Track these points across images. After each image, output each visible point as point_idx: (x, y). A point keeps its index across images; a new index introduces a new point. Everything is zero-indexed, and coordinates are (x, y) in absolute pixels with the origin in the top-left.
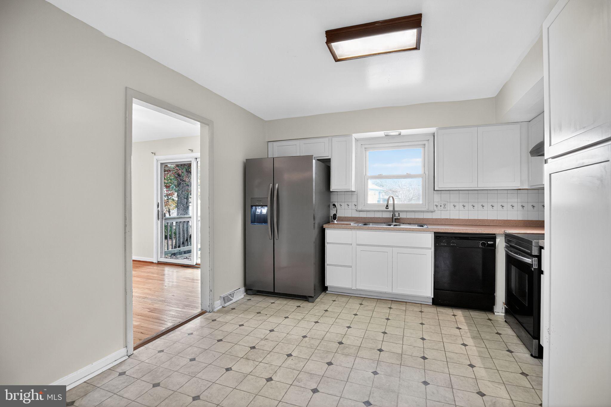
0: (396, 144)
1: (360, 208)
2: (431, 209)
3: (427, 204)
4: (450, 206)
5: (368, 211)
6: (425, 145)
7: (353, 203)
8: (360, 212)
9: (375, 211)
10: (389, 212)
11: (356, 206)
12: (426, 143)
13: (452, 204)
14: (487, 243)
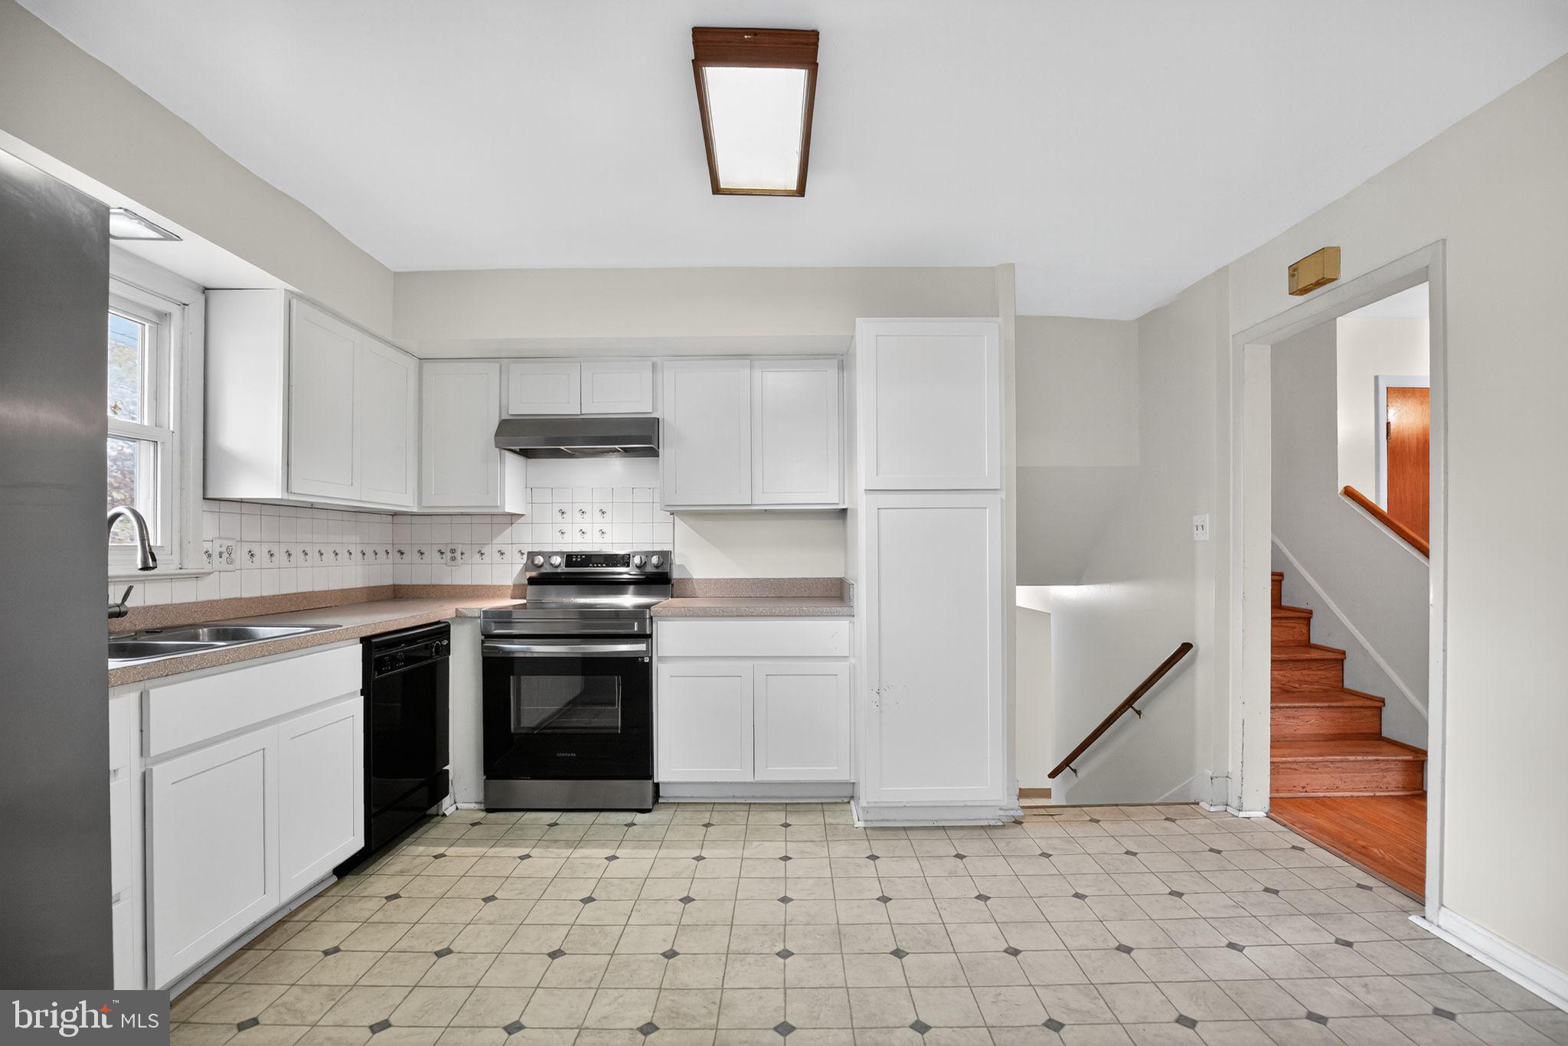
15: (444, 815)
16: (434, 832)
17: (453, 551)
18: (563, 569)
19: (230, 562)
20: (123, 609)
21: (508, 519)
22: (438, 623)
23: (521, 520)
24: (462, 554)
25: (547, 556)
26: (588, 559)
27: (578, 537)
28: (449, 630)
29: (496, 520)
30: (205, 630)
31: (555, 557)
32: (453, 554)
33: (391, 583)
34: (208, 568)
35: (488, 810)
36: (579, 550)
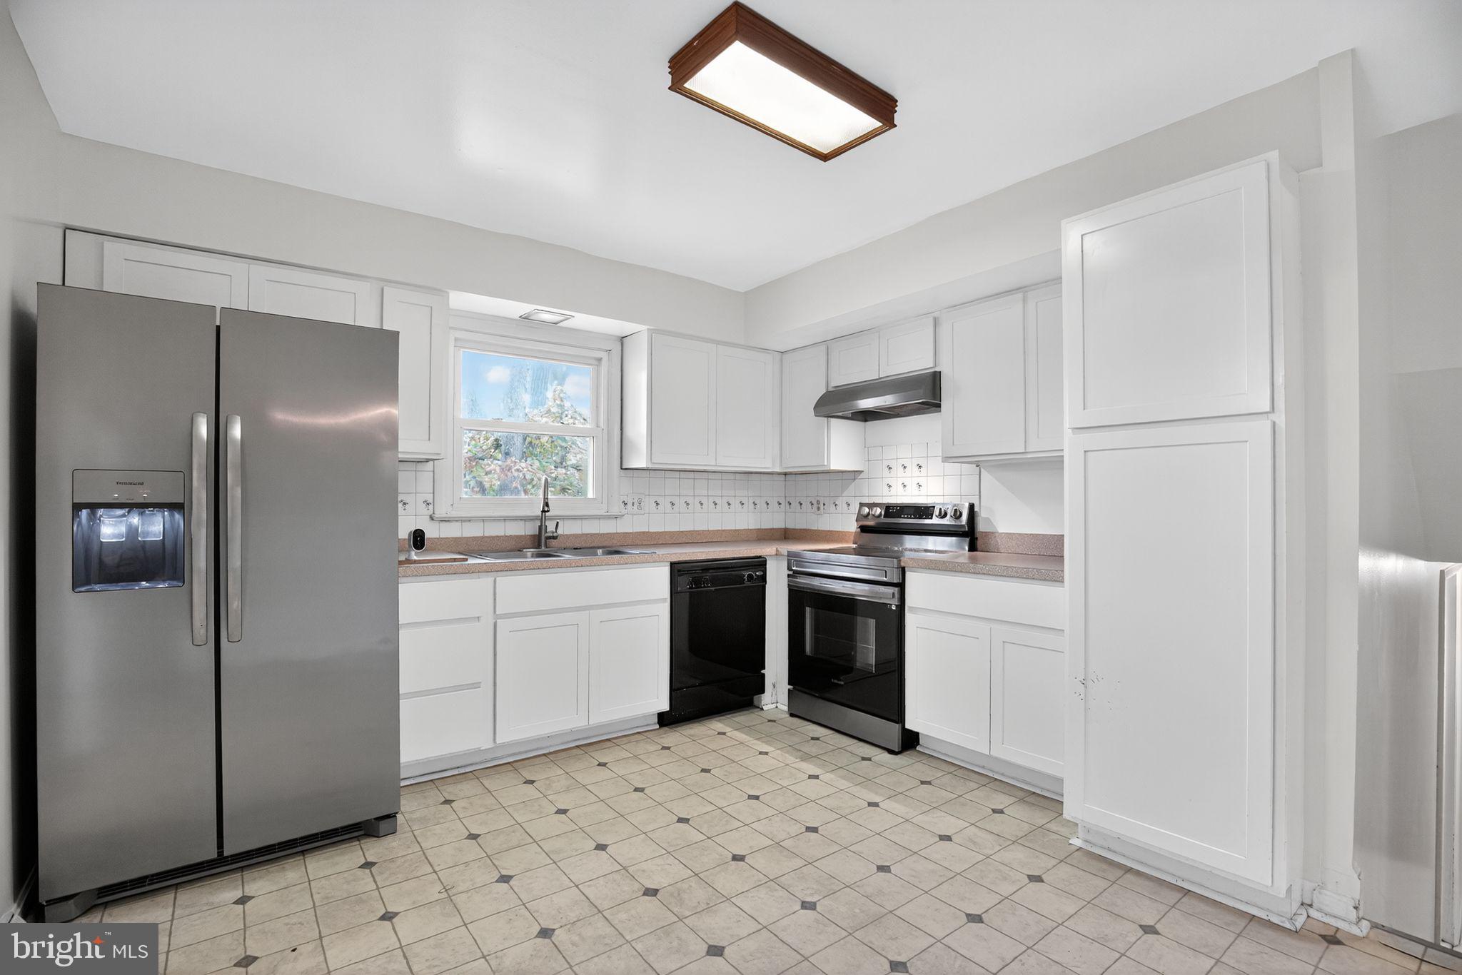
0: (546, 347)
1: (441, 512)
2: (616, 509)
3: (605, 501)
4: (649, 504)
5: (465, 521)
6: (600, 360)
7: (421, 498)
8: (442, 524)
9: (484, 519)
10: (523, 522)
11: (431, 507)
12: (604, 355)
13: (652, 500)
14: (756, 575)
15: (762, 709)
16: (742, 718)
17: (818, 502)
18: (883, 520)
19: (639, 508)
20: (555, 534)
21: (852, 476)
22: (760, 557)
23: (862, 476)
24: (824, 504)
25: (871, 506)
26: (903, 510)
27: (915, 490)
28: (766, 565)
29: (845, 476)
30: (601, 550)
31: (875, 508)
32: (817, 506)
33: (783, 527)
34: (624, 511)
35: (792, 715)
36: (901, 502)
